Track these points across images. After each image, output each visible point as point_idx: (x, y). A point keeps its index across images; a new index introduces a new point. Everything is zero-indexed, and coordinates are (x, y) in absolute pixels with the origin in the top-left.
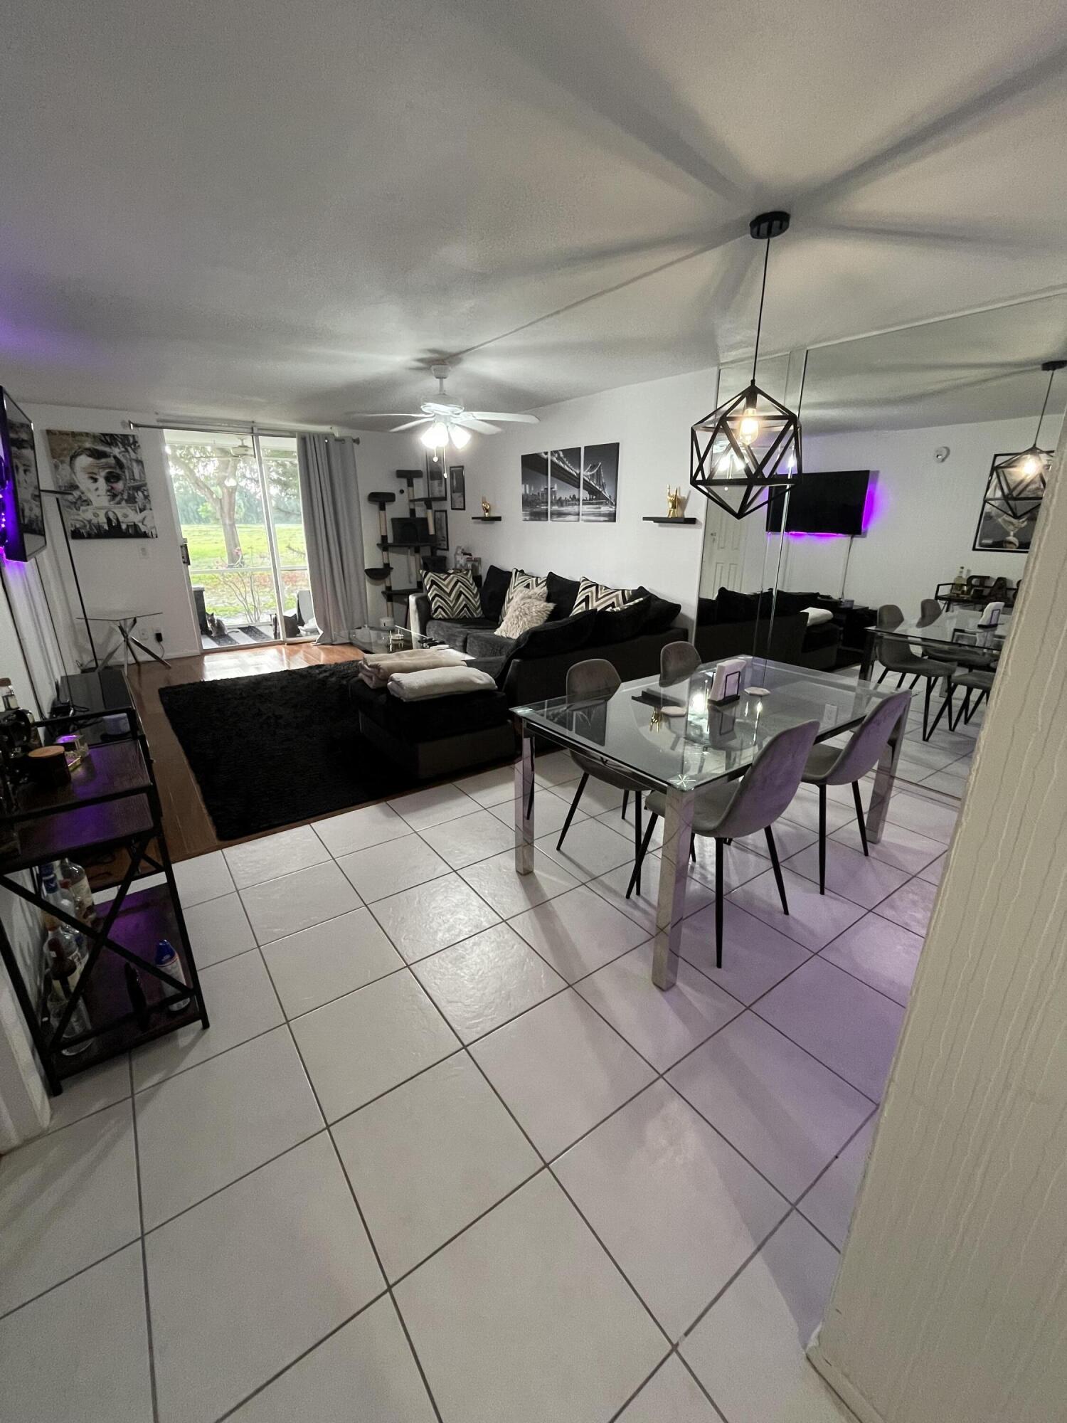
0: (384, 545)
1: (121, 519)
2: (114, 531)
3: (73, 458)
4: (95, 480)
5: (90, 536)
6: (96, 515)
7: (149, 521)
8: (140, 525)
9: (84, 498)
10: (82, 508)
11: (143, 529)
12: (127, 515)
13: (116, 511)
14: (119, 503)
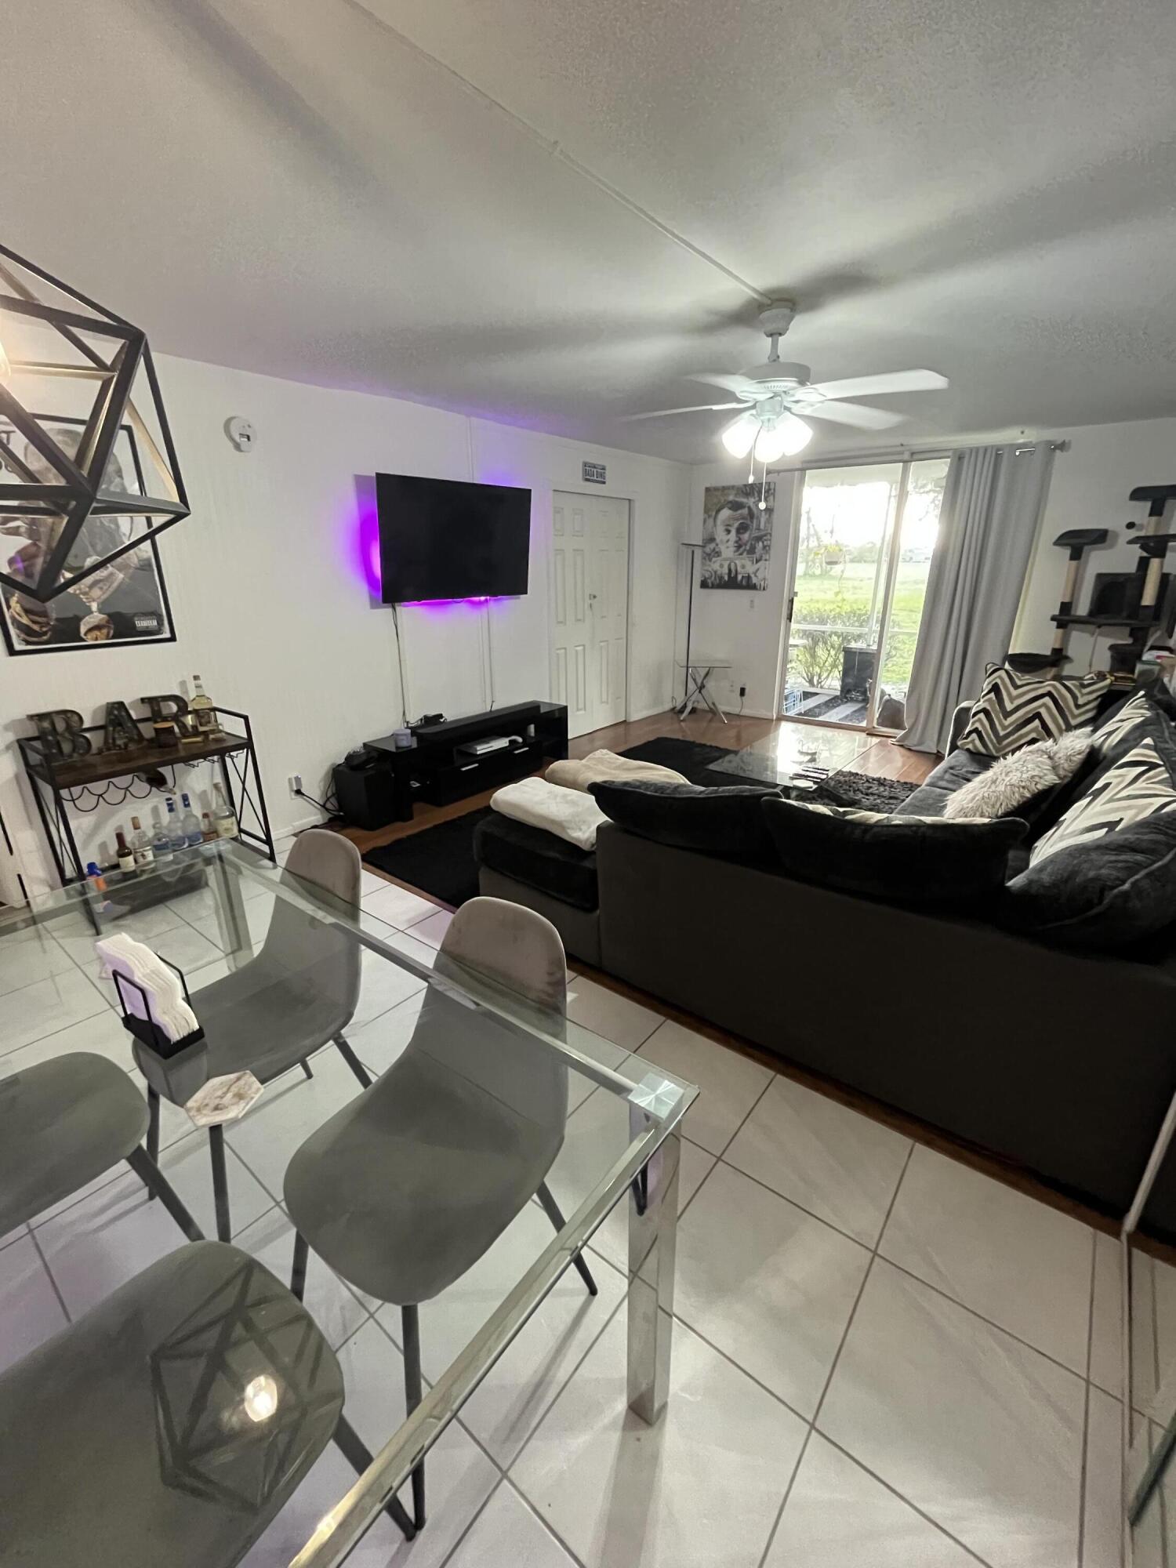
0: (1065, 618)
1: (739, 569)
2: (732, 582)
3: (718, 511)
4: (729, 532)
5: (713, 587)
6: (722, 566)
7: (762, 572)
8: (753, 576)
9: (717, 550)
10: (714, 559)
11: (754, 580)
12: (745, 566)
13: (737, 562)
14: (741, 554)
